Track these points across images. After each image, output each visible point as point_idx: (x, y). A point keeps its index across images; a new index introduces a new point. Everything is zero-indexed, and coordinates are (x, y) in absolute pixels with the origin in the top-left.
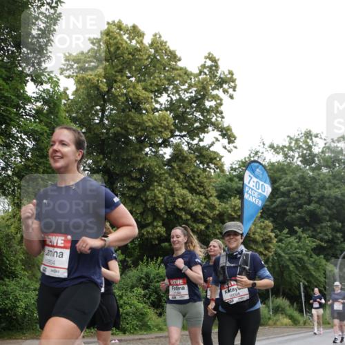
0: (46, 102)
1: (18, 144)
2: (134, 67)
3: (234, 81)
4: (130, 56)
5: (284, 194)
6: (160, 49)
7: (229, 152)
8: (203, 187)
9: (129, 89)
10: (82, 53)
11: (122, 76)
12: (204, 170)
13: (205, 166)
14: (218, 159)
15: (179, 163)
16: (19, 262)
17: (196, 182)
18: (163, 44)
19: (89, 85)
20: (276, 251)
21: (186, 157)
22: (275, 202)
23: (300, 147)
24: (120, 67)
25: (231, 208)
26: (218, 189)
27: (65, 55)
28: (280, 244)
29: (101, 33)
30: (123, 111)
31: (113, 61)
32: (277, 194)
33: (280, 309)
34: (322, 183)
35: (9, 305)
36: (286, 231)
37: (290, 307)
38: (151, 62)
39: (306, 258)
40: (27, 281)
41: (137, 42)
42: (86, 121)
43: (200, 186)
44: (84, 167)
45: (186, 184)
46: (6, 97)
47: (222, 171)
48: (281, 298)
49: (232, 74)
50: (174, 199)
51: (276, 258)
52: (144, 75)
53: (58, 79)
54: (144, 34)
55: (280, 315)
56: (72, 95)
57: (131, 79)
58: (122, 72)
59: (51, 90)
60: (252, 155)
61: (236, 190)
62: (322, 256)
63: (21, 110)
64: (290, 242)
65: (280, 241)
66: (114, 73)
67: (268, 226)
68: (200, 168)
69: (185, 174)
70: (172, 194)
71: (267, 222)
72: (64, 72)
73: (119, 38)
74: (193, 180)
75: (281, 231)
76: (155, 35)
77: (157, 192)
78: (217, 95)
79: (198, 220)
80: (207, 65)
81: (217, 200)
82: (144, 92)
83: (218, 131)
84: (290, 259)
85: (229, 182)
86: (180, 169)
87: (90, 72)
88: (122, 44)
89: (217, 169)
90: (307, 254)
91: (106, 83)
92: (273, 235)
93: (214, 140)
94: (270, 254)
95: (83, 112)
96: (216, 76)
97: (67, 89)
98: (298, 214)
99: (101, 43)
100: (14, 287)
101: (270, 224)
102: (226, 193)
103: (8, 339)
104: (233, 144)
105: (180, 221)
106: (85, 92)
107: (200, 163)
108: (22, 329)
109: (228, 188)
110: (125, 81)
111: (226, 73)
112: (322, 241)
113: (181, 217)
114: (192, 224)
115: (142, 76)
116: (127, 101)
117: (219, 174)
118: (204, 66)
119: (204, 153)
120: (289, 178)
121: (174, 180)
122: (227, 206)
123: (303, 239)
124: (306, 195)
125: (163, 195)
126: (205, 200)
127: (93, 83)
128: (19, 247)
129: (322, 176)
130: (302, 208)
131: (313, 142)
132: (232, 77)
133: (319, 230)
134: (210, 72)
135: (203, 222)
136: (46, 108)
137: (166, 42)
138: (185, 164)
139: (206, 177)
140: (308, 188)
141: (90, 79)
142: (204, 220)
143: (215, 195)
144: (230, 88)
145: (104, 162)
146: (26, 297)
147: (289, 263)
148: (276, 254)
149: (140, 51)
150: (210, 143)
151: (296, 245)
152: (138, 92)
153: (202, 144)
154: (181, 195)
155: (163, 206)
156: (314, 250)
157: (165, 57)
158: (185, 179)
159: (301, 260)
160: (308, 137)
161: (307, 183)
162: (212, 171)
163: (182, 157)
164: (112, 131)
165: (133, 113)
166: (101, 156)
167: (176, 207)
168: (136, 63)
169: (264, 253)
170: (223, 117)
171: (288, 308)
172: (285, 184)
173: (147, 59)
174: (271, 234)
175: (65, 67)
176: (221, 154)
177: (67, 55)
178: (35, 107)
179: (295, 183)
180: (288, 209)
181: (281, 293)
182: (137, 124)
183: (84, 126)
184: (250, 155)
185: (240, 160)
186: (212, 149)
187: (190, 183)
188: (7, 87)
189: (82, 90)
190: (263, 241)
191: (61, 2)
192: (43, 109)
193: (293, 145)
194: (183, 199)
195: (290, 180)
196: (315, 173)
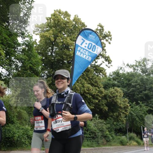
0: (27, 46)
1: (14, 64)
2: (66, 30)
3: (111, 36)
4: (64, 25)
5: (133, 87)
6: (78, 22)
7: (109, 67)
8: (97, 83)
9: (64, 40)
10: (43, 24)
11: (61, 34)
12: (98, 76)
13: (98, 74)
14: (104, 71)
15: (86, 73)
16: (15, 117)
17: (94, 81)
18: (79, 19)
19: (46, 38)
20: (130, 112)
21: (90, 70)
22: (129, 90)
23: (141, 65)
24: (60, 30)
25: (110, 93)
26: (104, 84)
27: (35, 25)
28: (132, 109)
29: (51, 15)
30: (61, 49)
31: (56, 27)
32: (130, 86)
33: (132, 138)
34: (151, 81)
35: (11, 136)
36: (134, 103)
37: (136, 137)
38: (73, 28)
39: (144, 115)
40: (19, 125)
41: (67, 19)
42: (45, 54)
43: (96, 83)
44: (44, 74)
45: (89, 82)
46: (9, 44)
47: (106, 76)
48: (133, 133)
49: (110, 33)
50: (84, 89)
51: (130, 115)
52: (70, 33)
53: (32, 36)
54: (70, 15)
55: (132, 141)
56: (39, 42)
57: (65, 35)
58: (61, 32)
59: (29, 40)
60: (119, 69)
61: (112, 85)
62: (151, 114)
63: (16, 49)
64: (136, 108)
65: (132, 107)
66: (57, 33)
67: (127, 101)
68: (96, 75)
69: (89, 78)
70: (83, 87)
71: (126, 99)
72: (35, 32)
73: (59, 17)
74: (93, 80)
75: (132, 103)
76: (75, 16)
77: (77, 86)
78: (103, 42)
79: (95, 98)
80: (98, 29)
81: (103, 89)
82: (70, 41)
83: (104, 58)
84: (136, 116)
85: (109, 81)
86: (87, 75)
87: (46, 32)
88: (60, 20)
89: (103, 75)
90: (144, 113)
91: (54, 37)
92: (129, 105)
93: (102, 62)
94: (128, 113)
95: (43, 50)
96: (103, 34)
97: (36, 40)
98: (140, 95)
99: (51, 20)
100: (13, 127)
101: (127, 100)
102: (107, 86)
103: (10, 151)
104: (111, 64)
105: (87, 98)
106: (44, 41)
107: (96, 73)
108: (16, 146)
109: (108, 84)
110: (62, 36)
111: (107, 32)
112: (151, 108)
113: (87, 97)
114: (92, 100)
115: (69, 34)
116: (63, 45)
117: (104, 78)
118: (97, 29)
119: (98, 68)
120: (136, 79)
121: (84, 80)
122: (108, 92)
123: (142, 107)
124: (144, 86)
125: (79, 87)
126: (98, 89)
127: (47, 37)
128: (15, 110)
129: (151, 78)
130: (142, 92)
131: (147, 63)
132: (110, 34)
133: (149, 103)
134: (100, 32)
135: (97, 99)
136: (27, 48)
137: (80, 19)
138: (89, 73)
139: (98, 79)
140: (145, 84)
141: (46, 35)
142: (98, 98)
143: (102, 87)
144: (109, 39)
145: (53, 72)
146: (18, 132)
147: (136, 117)
148: (130, 113)
149: (68, 23)
150: (100, 64)
151: (139, 109)
152: (68, 41)
153: (96, 64)
154: (87, 87)
155: (79, 92)
156: (147, 111)
157: (80, 26)
158: (89, 79)
159: (141, 116)
160: (144, 61)
161: (144, 81)
162: (101, 76)
163: (88, 70)
164: (56, 58)
165: (65, 51)
166: (52, 70)
167: (85, 92)
168: (67, 28)
169: (125, 113)
170: (106, 52)
171: (135, 138)
172: (134, 82)
173: (72, 26)
174: (128, 104)
175: (35, 30)
176: (105, 69)
177: (36, 25)
178: (22, 48)
179: (139, 81)
180: (135, 93)
181: (132, 131)
182: (68, 55)
183: (44, 56)
184: (118, 69)
185: (113, 71)
186: (101, 66)
187: (91, 82)
188: (10, 39)
189: (43, 40)
190: (124, 108)
191: (33, 1)
192: (26, 49)
193: (137, 64)
194: (88, 89)
195: (137, 80)
196: (148, 77)
